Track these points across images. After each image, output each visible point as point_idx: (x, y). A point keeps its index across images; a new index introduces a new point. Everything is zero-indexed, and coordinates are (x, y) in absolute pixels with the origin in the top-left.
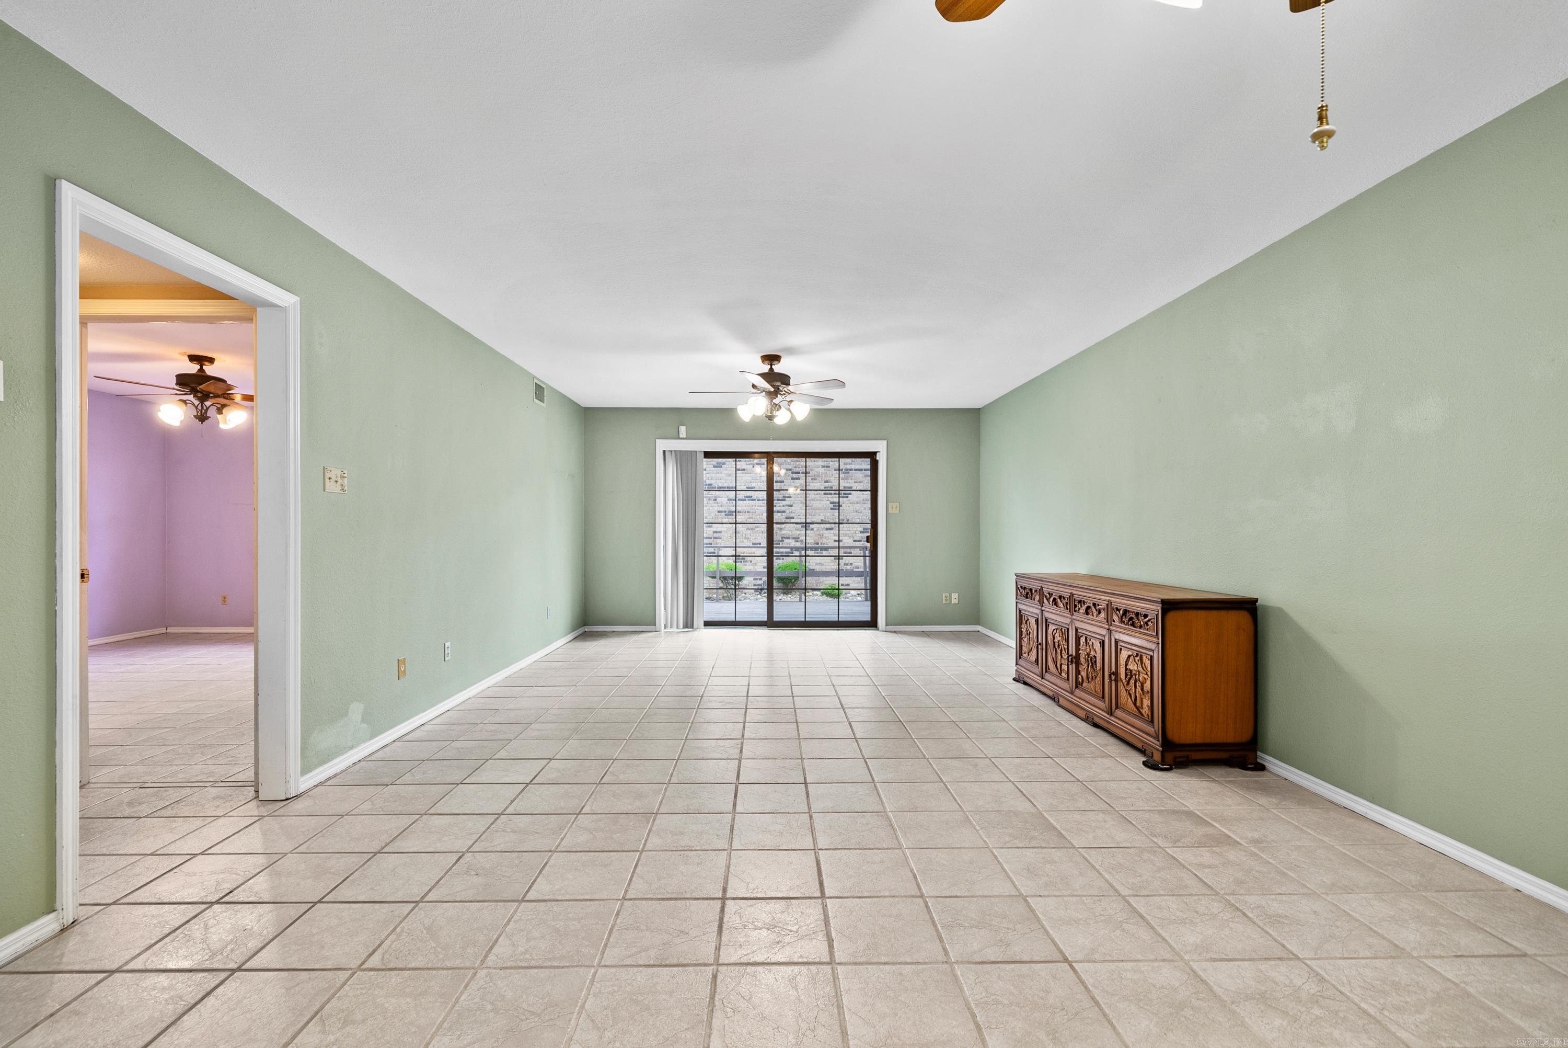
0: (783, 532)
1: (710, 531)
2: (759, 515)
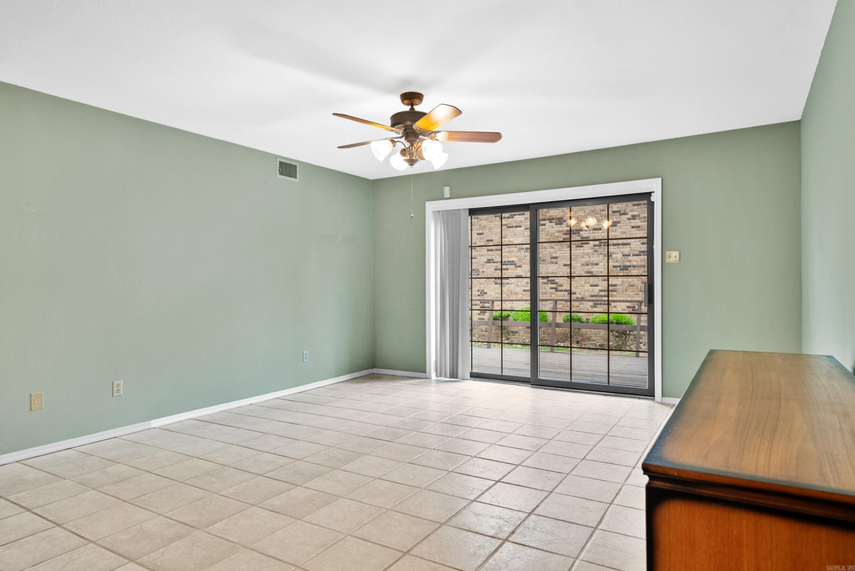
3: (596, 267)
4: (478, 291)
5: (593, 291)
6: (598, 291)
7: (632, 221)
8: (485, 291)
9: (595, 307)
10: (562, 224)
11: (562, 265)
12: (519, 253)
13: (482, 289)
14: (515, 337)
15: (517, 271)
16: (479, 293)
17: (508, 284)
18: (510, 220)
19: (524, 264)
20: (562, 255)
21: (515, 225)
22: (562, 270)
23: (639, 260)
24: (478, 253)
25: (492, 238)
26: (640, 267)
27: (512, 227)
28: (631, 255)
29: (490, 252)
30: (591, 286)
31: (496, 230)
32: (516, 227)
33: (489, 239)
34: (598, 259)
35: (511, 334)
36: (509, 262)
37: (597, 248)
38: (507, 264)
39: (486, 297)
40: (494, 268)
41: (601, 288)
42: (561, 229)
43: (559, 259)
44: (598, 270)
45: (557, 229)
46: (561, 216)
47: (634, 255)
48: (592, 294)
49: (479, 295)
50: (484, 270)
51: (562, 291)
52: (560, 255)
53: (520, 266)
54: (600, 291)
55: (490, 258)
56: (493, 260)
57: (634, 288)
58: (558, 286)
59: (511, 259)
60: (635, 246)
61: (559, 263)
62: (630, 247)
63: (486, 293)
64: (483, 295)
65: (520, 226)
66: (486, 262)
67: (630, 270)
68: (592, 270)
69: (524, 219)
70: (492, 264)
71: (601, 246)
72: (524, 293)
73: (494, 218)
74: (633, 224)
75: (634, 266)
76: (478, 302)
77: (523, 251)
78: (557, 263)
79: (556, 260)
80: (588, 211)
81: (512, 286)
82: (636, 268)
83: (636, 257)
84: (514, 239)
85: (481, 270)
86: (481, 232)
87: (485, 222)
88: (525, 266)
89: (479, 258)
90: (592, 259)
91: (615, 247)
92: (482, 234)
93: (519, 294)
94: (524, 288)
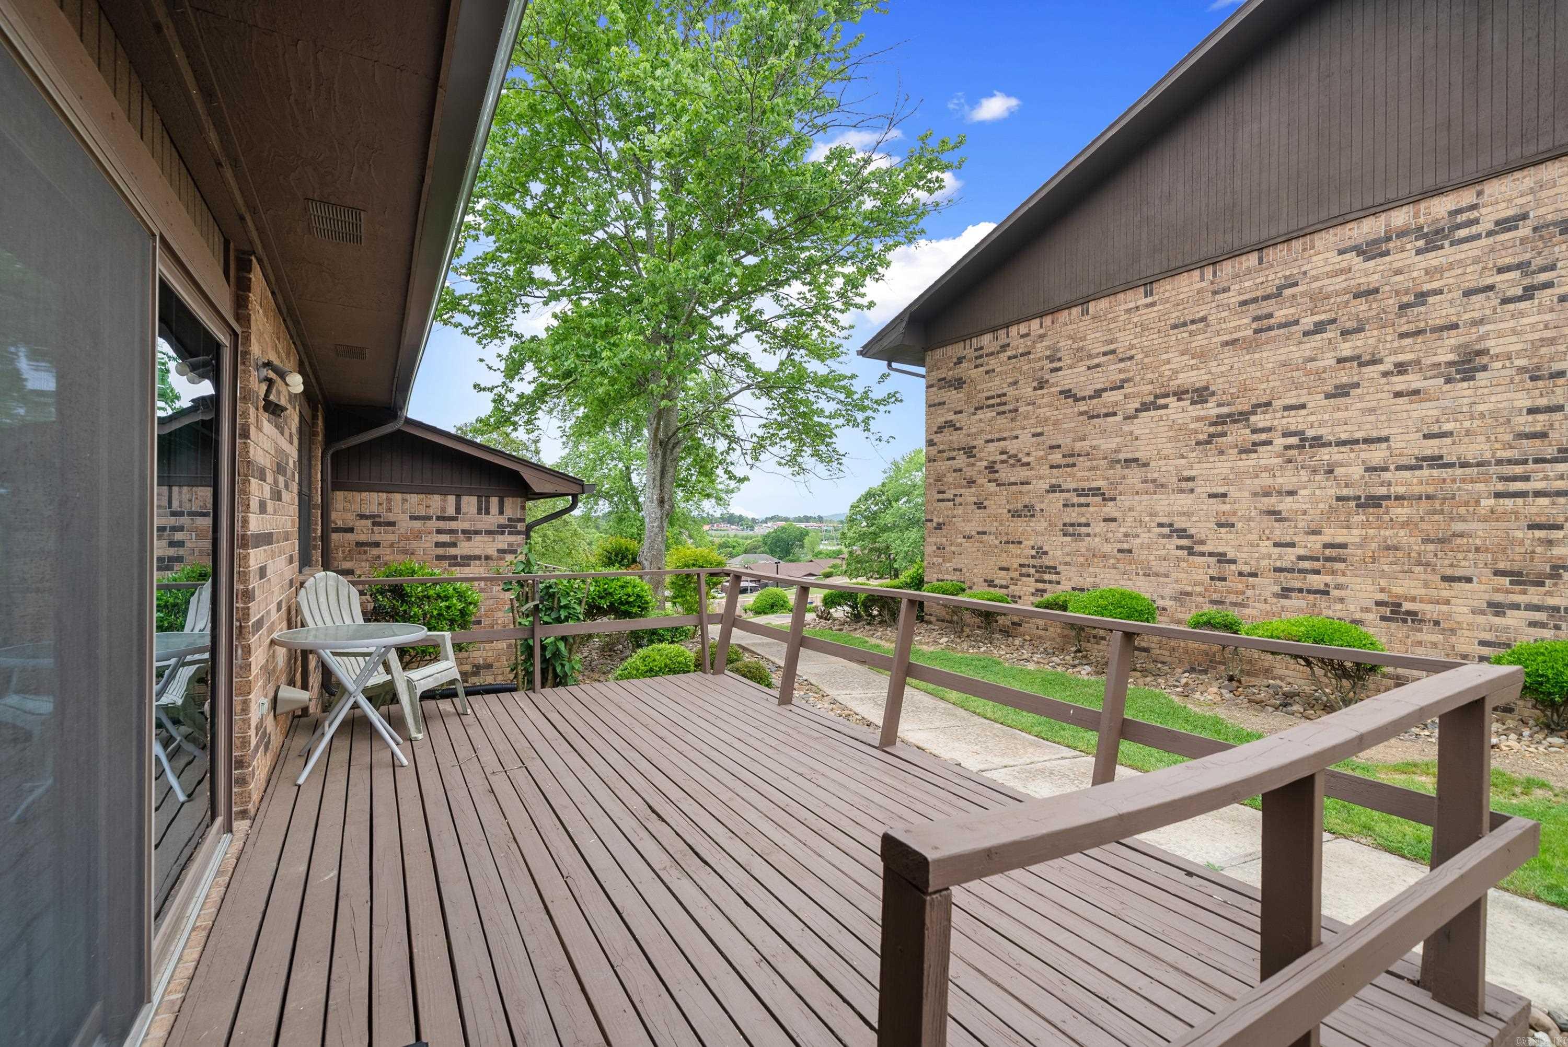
0: (1557, 551)
1: (1315, 542)
2: (1467, 504)
3: (1290, 499)
4: (1033, 548)
5: (1280, 557)
6: (1293, 558)
7: (1395, 379)
8: (1045, 548)
9: (1286, 597)
10: (1206, 401)
11: (1205, 495)
12: (1112, 471)
13: (1039, 544)
14: (1101, 647)
15: (1106, 509)
16: (1033, 552)
17: (1088, 535)
18: (1095, 401)
19: (1120, 493)
20: (1204, 472)
21: (1104, 411)
22: (1205, 507)
23: (1415, 481)
24: (1033, 472)
25: (1060, 442)
26: (1420, 498)
27: (1098, 416)
28: (1392, 467)
29: (1054, 470)
30: (1276, 545)
31: (1066, 426)
32: (1107, 415)
33: (1054, 443)
34: (1295, 479)
35: (1092, 640)
36: (1090, 489)
37: (1295, 452)
38: (1088, 495)
39: (1046, 561)
40: (1062, 502)
41: (1302, 552)
42: (1203, 413)
43: (1198, 482)
44: (1294, 506)
45: (1194, 414)
46: (1204, 384)
47: (1399, 468)
48: (1278, 564)
49: (1033, 557)
50: (1043, 506)
51: (1203, 554)
52: (1200, 472)
53: (1113, 499)
54: (1301, 558)
55: (1054, 481)
56: (1060, 486)
57: (1399, 554)
58: (1195, 543)
59: (1095, 484)
60: (1403, 445)
61: (1198, 490)
62: (1389, 448)
63: (1046, 553)
64: (1041, 558)
65: (1115, 414)
66: (1048, 491)
67: (1387, 507)
68: (1280, 507)
69: (1121, 397)
70: (1057, 495)
71: (1304, 447)
72: (1119, 555)
73: (1063, 401)
74: (1399, 388)
75: (1397, 498)
76: (1032, 571)
77: (1119, 466)
78: (1192, 491)
79: (1190, 484)
80: (1270, 366)
81: (1097, 539)
82: (1406, 503)
83: (1407, 474)
84: (1102, 441)
85: (1037, 507)
86: (1039, 430)
87: (1046, 409)
88: (1123, 498)
89: (1034, 482)
90: (1280, 480)
91: (1343, 449)
92: (1041, 434)
93: (1111, 557)
94: (1119, 546)
